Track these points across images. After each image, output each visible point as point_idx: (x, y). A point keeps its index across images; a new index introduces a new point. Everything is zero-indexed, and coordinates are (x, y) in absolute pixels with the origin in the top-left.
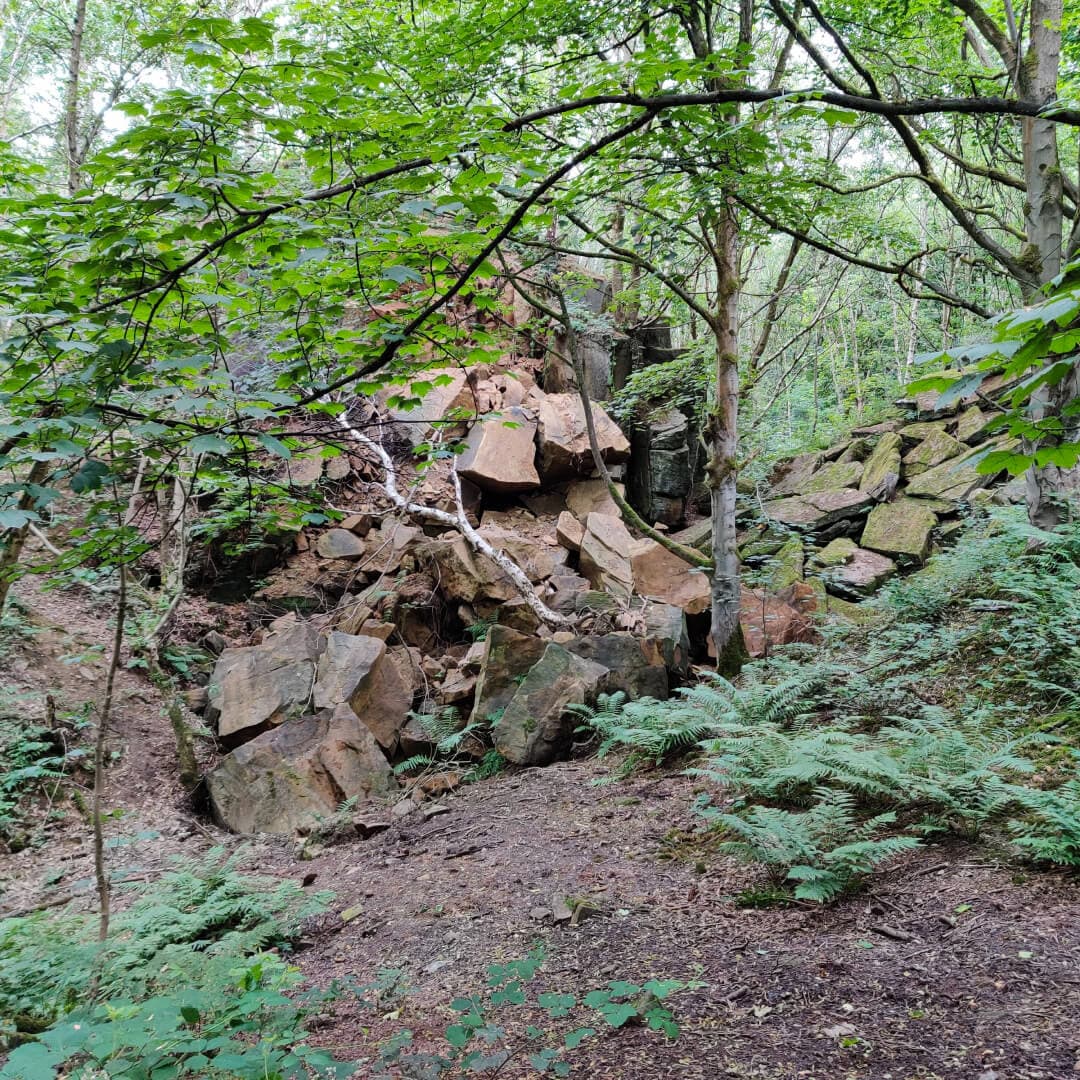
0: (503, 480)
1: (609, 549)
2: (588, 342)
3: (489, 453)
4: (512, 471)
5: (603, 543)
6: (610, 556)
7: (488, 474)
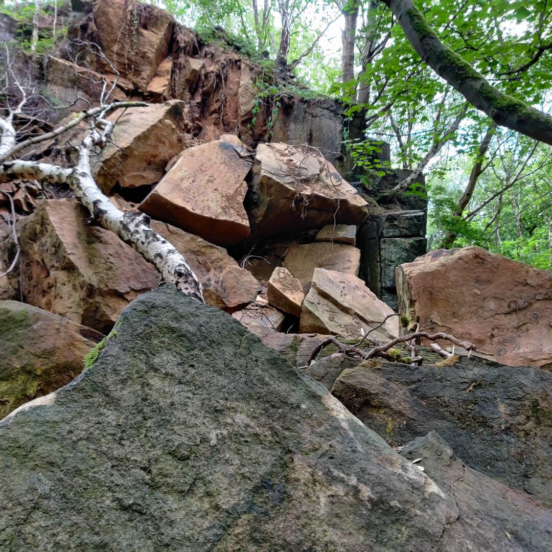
0: (198, 212)
1: (346, 310)
2: (318, 111)
3: (182, 179)
4: (212, 205)
5: (336, 303)
6: (347, 319)
7: (179, 201)
